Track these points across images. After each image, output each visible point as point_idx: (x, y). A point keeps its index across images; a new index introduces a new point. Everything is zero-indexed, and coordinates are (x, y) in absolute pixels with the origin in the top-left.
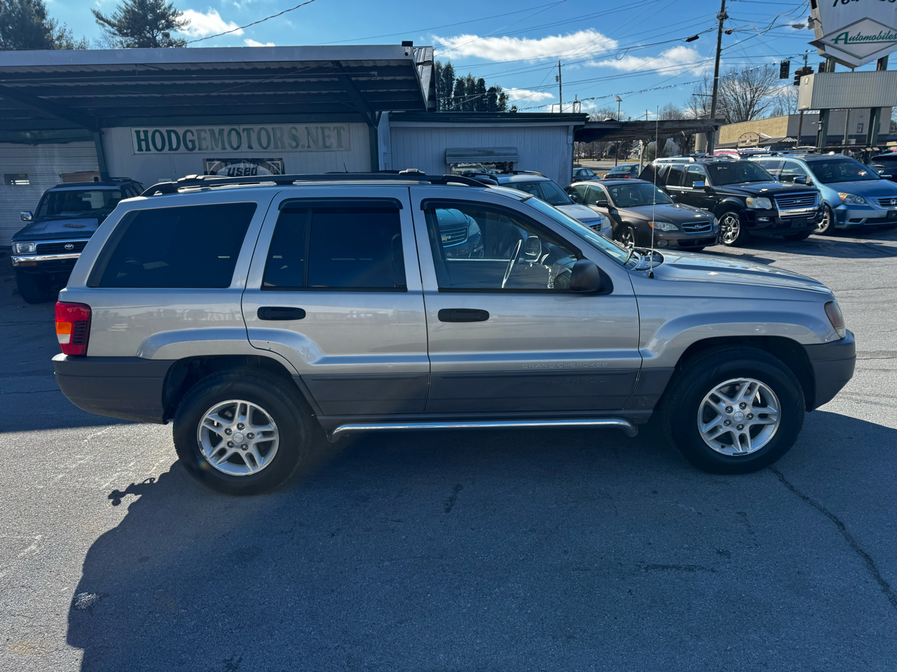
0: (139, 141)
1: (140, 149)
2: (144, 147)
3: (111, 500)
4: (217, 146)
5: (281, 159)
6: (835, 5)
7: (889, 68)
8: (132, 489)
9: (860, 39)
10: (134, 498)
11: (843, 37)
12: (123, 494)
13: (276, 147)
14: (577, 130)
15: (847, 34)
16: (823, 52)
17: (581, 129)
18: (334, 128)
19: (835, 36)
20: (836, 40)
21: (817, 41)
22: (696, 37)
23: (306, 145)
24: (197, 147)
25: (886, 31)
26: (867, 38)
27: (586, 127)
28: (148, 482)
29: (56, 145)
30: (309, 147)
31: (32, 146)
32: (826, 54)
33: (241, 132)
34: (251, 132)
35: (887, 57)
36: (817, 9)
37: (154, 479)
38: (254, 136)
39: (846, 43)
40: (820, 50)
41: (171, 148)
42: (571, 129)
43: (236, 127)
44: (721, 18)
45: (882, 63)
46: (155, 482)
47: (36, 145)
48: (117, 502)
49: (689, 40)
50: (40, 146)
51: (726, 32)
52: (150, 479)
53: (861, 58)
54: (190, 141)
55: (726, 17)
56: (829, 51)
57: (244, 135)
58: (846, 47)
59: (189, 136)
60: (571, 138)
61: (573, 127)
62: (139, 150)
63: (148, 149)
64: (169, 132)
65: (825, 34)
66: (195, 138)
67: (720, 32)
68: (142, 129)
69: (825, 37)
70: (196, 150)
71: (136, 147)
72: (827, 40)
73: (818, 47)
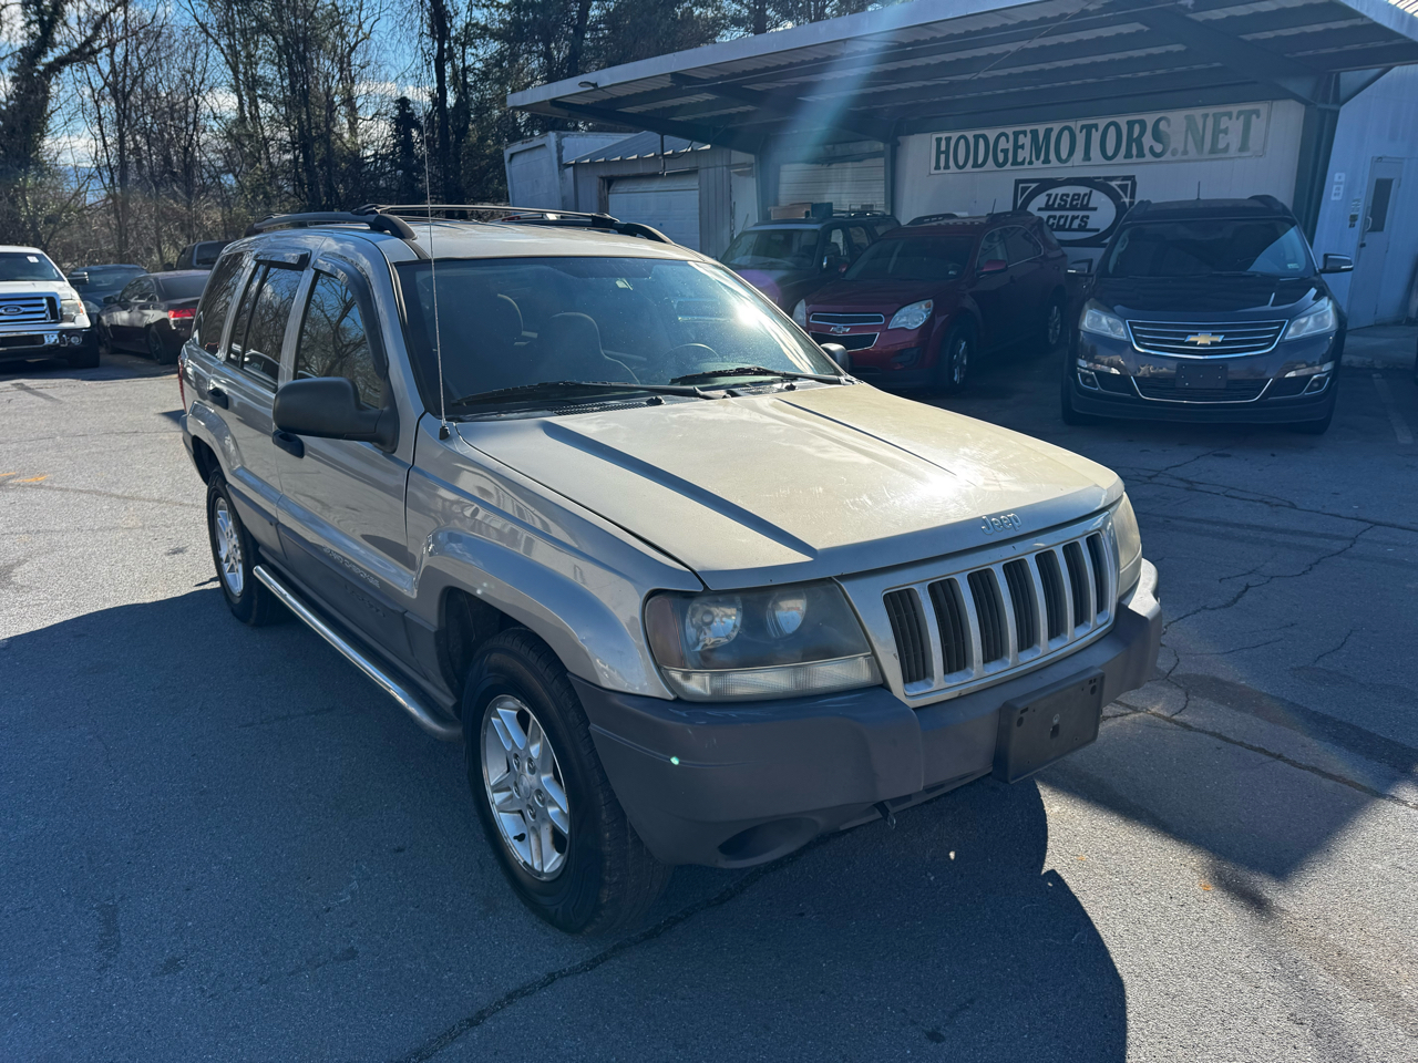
0: (939, 152)
1: (938, 167)
2: (942, 164)
4: (1038, 159)
5: (1132, 178)
13: (1128, 155)
18: (1240, 113)
23: (1181, 149)
24: (1010, 160)
29: (849, 164)
30: (1185, 152)
31: (825, 166)
33: (1077, 132)
34: (1094, 130)
38: (1096, 136)
41: (975, 165)
43: (1071, 124)
47: (830, 164)
50: (834, 166)
54: (1002, 151)
57: (1081, 138)
59: (1002, 144)
62: (936, 169)
63: (947, 167)
64: (976, 138)
66: (1010, 146)
68: (944, 135)
70: (1008, 167)
71: (933, 164)
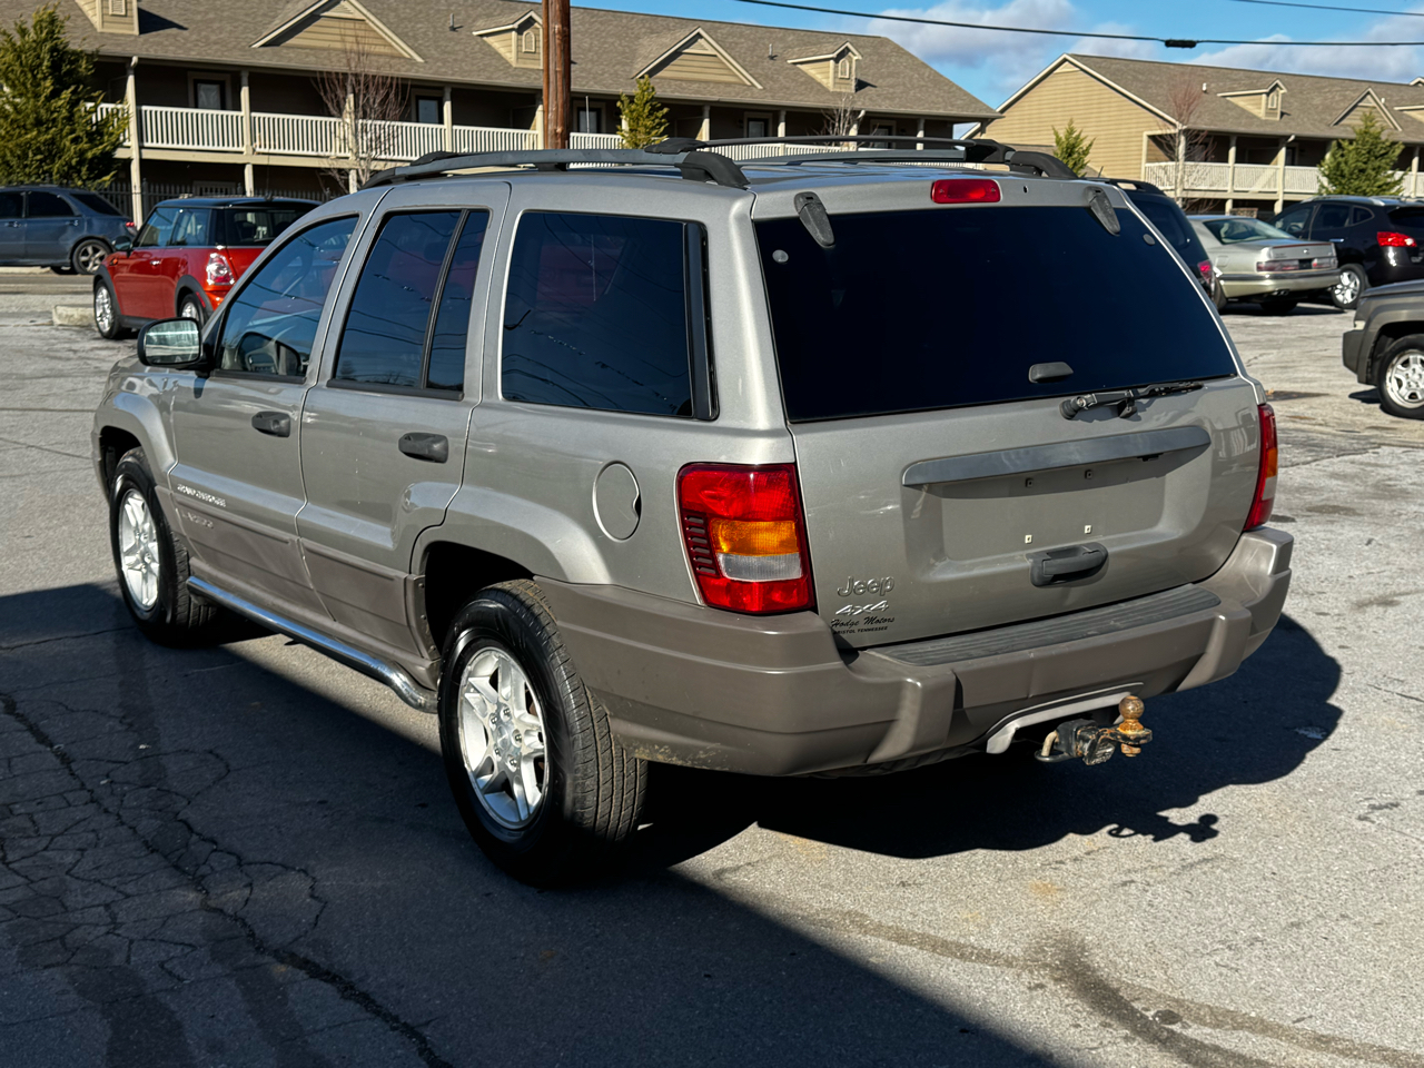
3: (1214, 827)
8: (1164, 831)
10: (1175, 815)
12: (1188, 829)
28: (1126, 832)
37: (1110, 833)
46: (1115, 826)
48: (1209, 820)
52: (1117, 835)
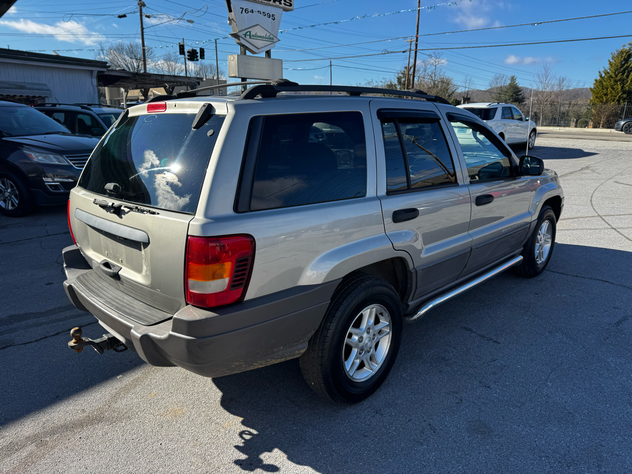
6: (242, 13)
7: (272, 56)
9: (256, 37)
11: (248, 34)
14: (99, 74)
15: (250, 32)
16: (238, 41)
17: (102, 74)
19: (244, 32)
20: (245, 35)
21: (235, 34)
22: (124, 16)
25: (268, 34)
26: (260, 37)
27: (106, 73)
32: (241, 43)
35: (270, 50)
36: (233, 13)
39: (250, 38)
40: (237, 40)
42: (95, 74)
44: (140, 5)
45: (268, 53)
49: (120, 17)
51: (146, 16)
53: (258, 49)
55: (144, 5)
56: (242, 41)
58: (251, 41)
60: (95, 81)
61: (97, 72)
65: (240, 30)
67: (141, 15)
69: (240, 31)
72: (241, 34)
73: (235, 37)
